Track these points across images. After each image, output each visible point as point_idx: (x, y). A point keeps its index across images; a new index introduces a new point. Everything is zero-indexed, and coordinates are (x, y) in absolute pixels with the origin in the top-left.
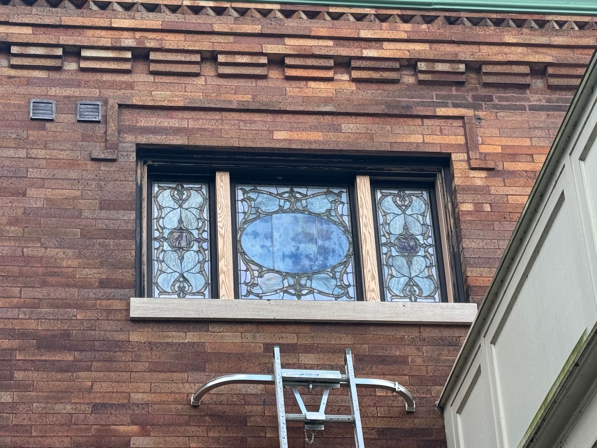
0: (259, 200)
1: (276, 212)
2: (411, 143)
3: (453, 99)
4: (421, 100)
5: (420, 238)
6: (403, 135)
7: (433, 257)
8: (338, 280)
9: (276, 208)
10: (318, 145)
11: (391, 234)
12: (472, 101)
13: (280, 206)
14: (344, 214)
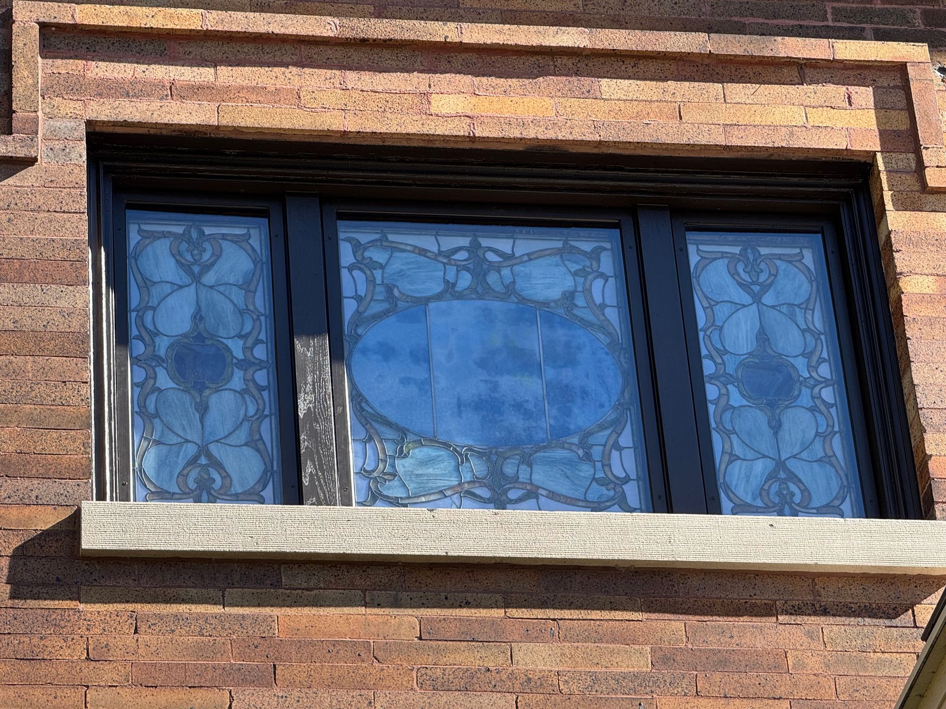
0: (396, 265)
1: (439, 297)
2: (775, 128)
3: (876, 19)
4: (797, 23)
5: (800, 363)
6: (755, 107)
7: (833, 411)
8: (598, 465)
9: (437, 288)
10: (543, 128)
11: (726, 352)
12: (922, 27)
13: (446, 282)
14: (608, 302)
